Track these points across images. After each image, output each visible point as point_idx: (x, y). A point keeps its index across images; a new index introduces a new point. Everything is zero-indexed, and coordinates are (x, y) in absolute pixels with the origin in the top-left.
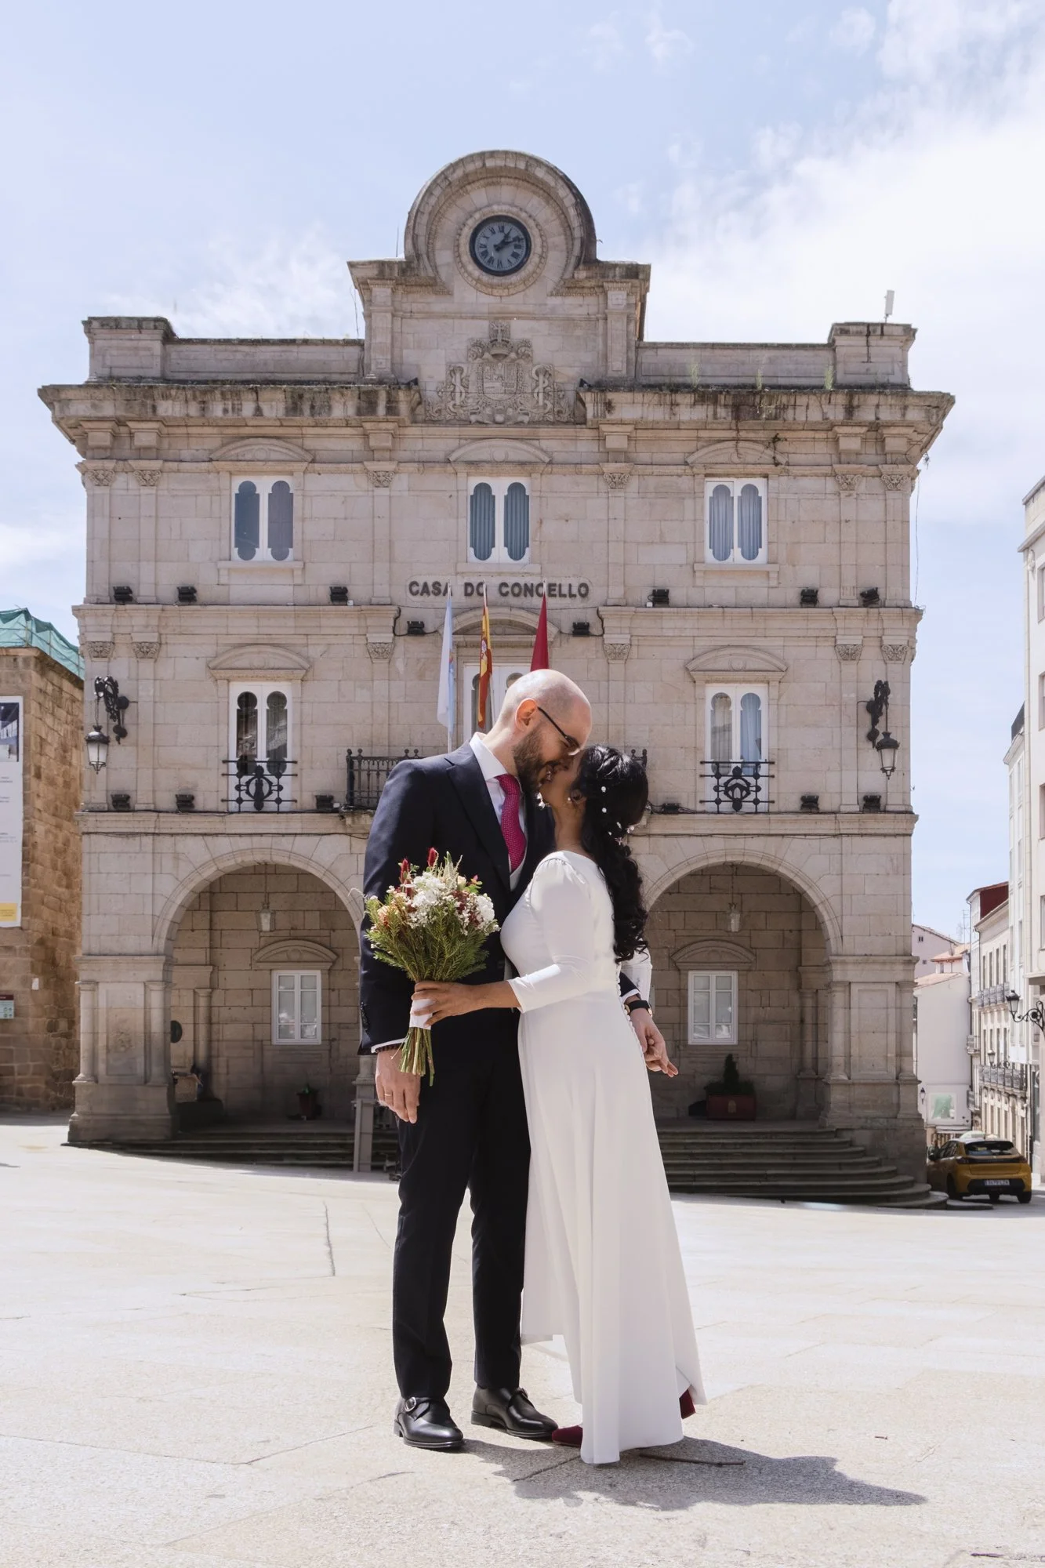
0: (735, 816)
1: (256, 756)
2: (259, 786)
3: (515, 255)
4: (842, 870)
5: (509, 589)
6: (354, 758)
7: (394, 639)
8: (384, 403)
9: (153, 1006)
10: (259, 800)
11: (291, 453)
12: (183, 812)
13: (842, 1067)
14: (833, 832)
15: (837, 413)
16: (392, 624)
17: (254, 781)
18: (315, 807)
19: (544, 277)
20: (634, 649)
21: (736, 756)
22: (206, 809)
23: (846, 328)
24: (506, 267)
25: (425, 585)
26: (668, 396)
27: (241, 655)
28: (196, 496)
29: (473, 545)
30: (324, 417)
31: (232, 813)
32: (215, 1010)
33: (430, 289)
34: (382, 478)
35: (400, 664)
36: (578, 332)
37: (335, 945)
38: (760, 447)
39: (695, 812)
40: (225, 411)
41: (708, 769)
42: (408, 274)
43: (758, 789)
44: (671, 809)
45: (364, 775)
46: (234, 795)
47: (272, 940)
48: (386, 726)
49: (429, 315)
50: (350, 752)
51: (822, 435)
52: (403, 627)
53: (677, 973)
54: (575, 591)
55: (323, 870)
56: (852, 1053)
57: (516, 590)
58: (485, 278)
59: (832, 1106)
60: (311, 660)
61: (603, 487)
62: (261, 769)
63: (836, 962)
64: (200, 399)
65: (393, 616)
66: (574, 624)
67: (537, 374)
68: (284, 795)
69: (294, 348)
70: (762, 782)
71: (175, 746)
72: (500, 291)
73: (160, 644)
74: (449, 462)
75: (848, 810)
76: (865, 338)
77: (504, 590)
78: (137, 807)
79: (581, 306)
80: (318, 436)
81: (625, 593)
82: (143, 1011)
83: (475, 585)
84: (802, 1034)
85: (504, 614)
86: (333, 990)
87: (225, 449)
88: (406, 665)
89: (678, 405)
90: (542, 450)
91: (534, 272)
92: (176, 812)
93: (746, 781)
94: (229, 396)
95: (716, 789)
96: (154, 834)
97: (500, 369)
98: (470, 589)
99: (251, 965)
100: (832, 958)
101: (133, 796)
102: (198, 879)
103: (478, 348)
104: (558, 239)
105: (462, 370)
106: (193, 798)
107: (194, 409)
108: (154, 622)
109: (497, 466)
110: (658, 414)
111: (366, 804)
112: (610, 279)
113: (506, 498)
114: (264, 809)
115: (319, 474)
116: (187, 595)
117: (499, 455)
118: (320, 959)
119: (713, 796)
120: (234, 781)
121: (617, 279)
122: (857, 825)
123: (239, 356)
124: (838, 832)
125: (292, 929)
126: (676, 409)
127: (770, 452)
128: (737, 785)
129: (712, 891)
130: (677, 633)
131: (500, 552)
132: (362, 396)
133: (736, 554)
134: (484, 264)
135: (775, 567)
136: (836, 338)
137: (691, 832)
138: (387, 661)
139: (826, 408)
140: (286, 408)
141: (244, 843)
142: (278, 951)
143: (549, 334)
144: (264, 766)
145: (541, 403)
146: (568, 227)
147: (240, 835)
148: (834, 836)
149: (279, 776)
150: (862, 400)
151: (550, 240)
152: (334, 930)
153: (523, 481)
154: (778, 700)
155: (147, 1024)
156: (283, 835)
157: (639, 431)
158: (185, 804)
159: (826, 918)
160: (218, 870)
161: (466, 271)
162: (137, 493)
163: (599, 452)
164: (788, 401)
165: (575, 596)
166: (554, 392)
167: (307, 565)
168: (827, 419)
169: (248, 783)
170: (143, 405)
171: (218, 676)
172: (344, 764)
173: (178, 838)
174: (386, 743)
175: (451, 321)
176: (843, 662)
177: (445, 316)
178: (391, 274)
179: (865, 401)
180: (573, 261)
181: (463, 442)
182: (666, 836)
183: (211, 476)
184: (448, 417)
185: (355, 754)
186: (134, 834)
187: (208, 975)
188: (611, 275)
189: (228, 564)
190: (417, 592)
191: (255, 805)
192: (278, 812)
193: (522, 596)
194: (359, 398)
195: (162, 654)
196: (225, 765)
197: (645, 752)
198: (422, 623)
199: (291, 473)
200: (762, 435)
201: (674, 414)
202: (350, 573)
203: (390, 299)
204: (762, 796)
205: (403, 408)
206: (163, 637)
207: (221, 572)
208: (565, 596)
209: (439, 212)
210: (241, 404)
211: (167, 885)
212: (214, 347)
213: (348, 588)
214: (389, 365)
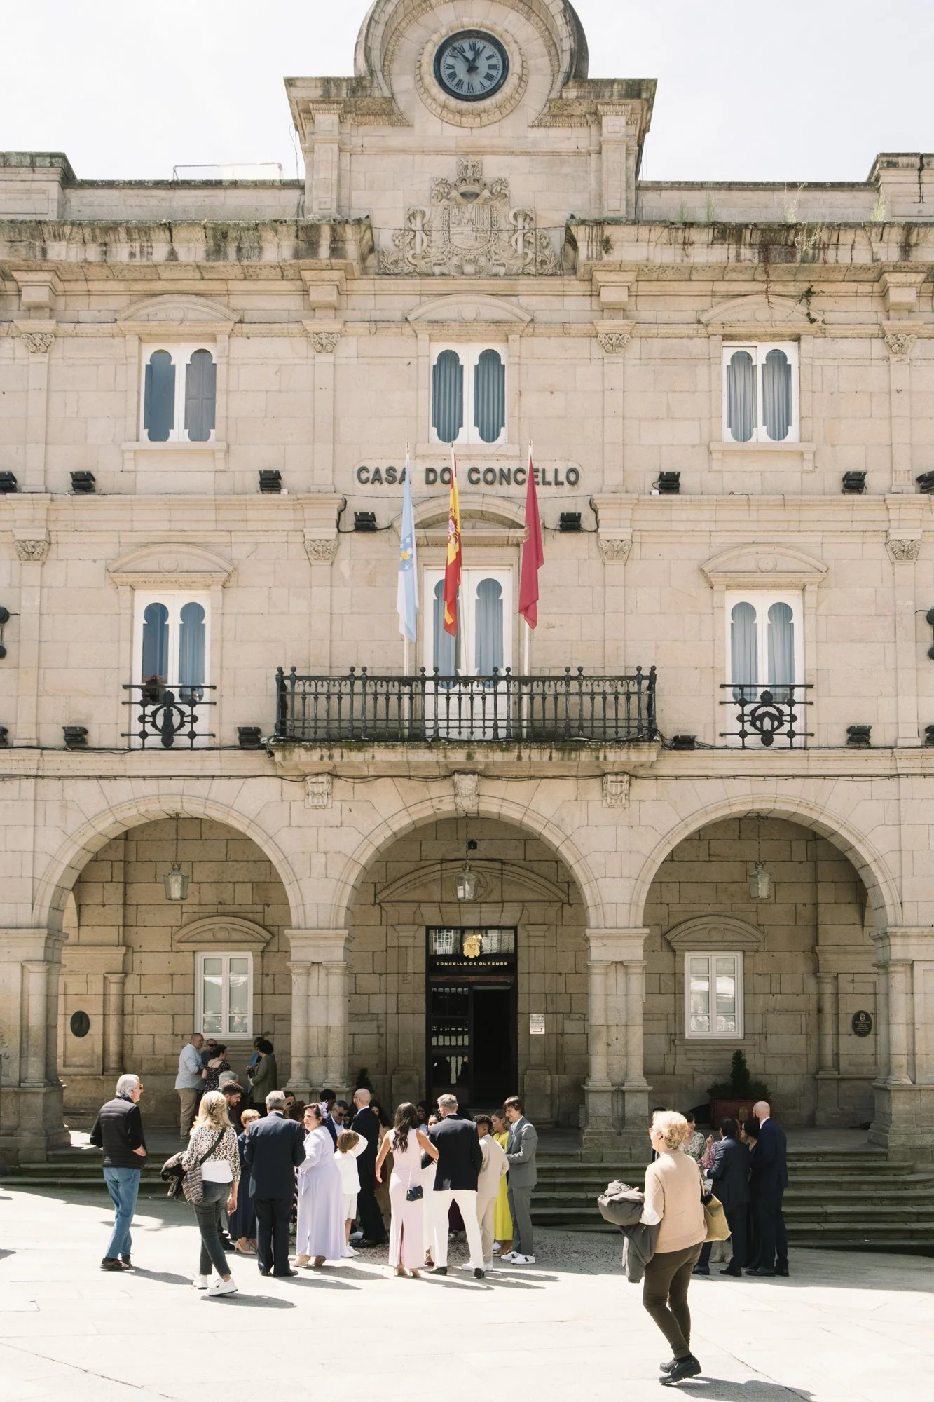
0: (766, 752)
1: (166, 682)
2: (168, 716)
3: (489, 77)
4: (900, 820)
5: (481, 476)
6: (287, 678)
7: (337, 536)
8: (328, 242)
9: (31, 993)
10: (168, 734)
11: (214, 313)
12: (73, 749)
13: (905, 1069)
14: (888, 772)
15: (889, 253)
16: (336, 517)
17: (162, 712)
18: (237, 743)
19: (524, 105)
20: (636, 547)
21: (763, 678)
22: (102, 746)
23: (895, 160)
24: (478, 90)
25: (377, 471)
26: (680, 231)
27: (148, 555)
28: (98, 365)
29: (436, 424)
30: (253, 261)
31: (134, 750)
32: (128, 1000)
33: (385, 118)
34: (324, 341)
35: (344, 567)
36: (566, 170)
37: (269, 922)
38: (791, 303)
39: (713, 748)
40: (132, 255)
41: (729, 694)
42: (359, 94)
43: (793, 718)
44: (685, 743)
45: (298, 700)
46: (137, 727)
47: (196, 916)
48: (327, 643)
49: (386, 151)
50: (280, 670)
51: (866, 288)
52: (349, 521)
53: (670, 954)
54: (562, 477)
55: (247, 821)
56: (917, 1051)
57: (490, 477)
58: (453, 102)
59: (894, 1118)
60: (236, 562)
61: (597, 351)
62: (171, 696)
63: (895, 935)
64: (100, 241)
65: (336, 506)
66: (562, 514)
67: (515, 217)
68: (198, 727)
69: (219, 193)
70: (797, 709)
71: (66, 667)
72: (471, 120)
73: (50, 544)
74: (407, 320)
75: (907, 745)
76: (916, 173)
77: (475, 477)
78: (16, 743)
79: (569, 138)
80: (248, 293)
81: (624, 480)
82: (19, 999)
83: (439, 471)
84: (819, 1026)
85: (475, 504)
86: (267, 975)
87: (132, 309)
88: (352, 569)
89: (691, 244)
90: (521, 308)
91: (512, 97)
92: (65, 749)
93: (778, 709)
94: (136, 236)
95: (741, 718)
96: (36, 777)
97: (470, 209)
98: (431, 476)
99: (171, 946)
100: (890, 930)
101: (11, 729)
102: (91, 833)
103: (443, 189)
104: (540, 62)
105: (423, 214)
106: (85, 732)
107: (93, 253)
108: (41, 514)
109: (465, 327)
110: (668, 255)
111: (301, 736)
112: (606, 99)
113: (477, 367)
114: (173, 745)
115: (248, 338)
116: (83, 483)
117: (469, 314)
118: (252, 938)
119: (737, 727)
120: (138, 710)
121: (615, 98)
122: (919, 763)
123: (153, 202)
124: (894, 772)
125: (220, 903)
126: (690, 249)
127: (802, 308)
128: (767, 714)
129: (713, 858)
130: (690, 526)
131: (469, 433)
132: (300, 234)
133: (761, 434)
134: (452, 88)
135: (812, 447)
136: (882, 173)
137: (709, 773)
138: (329, 562)
139: (876, 246)
140: (207, 251)
141: (149, 787)
142: (202, 929)
143: (530, 172)
144: (176, 692)
145: (520, 251)
146: (552, 45)
147: (144, 778)
148: (889, 777)
149: (192, 704)
150: (922, 235)
151: (531, 63)
152: (268, 905)
153: (499, 348)
154: (817, 609)
155: (23, 1016)
156: (198, 777)
157: (640, 283)
158: (76, 739)
159: (880, 879)
160: (116, 821)
161: (430, 96)
162: (25, 362)
163: (592, 310)
164: (830, 239)
165: (562, 483)
166: (535, 239)
167: (232, 447)
168: (878, 260)
169: (154, 714)
170: (31, 247)
171: (118, 581)
172: (273, 686)
173: (67, 782)
174: (327, 664)
175: (410, 157)
176: (897, 563)
177: (404, 152)
178: (338, 95)
179: (925, 236)
180: (561, 78)
181: (424, 298)
182: (677, 777)
183: (117, 341)
184: (406, 269)
185: (287, 673)
186: (12, 777)
187: (121, 957)
188: (607, 94)
189: (136, 445)
190: (367, 480)
191: (163, 741)
192: (192, 749)
193: (497, 484)
194: (297, 237)
195: (52, 555)
196: (126, 692)
197: (653, 669)
198: (373, 514)
199: (213, 338)
200: (792, 288)
201: (687, 256)
202: (284, 457)
203: (336, 128)
204: (798, 727)
205: (352, 250)
206: (53, 534)
207: (126, 456)
208: (549, 483)
209: (396, 29)
210: (151, 246)
211: (51, 840)
212: (124, 192)
213: (282, 474)
214: (335, 205)
